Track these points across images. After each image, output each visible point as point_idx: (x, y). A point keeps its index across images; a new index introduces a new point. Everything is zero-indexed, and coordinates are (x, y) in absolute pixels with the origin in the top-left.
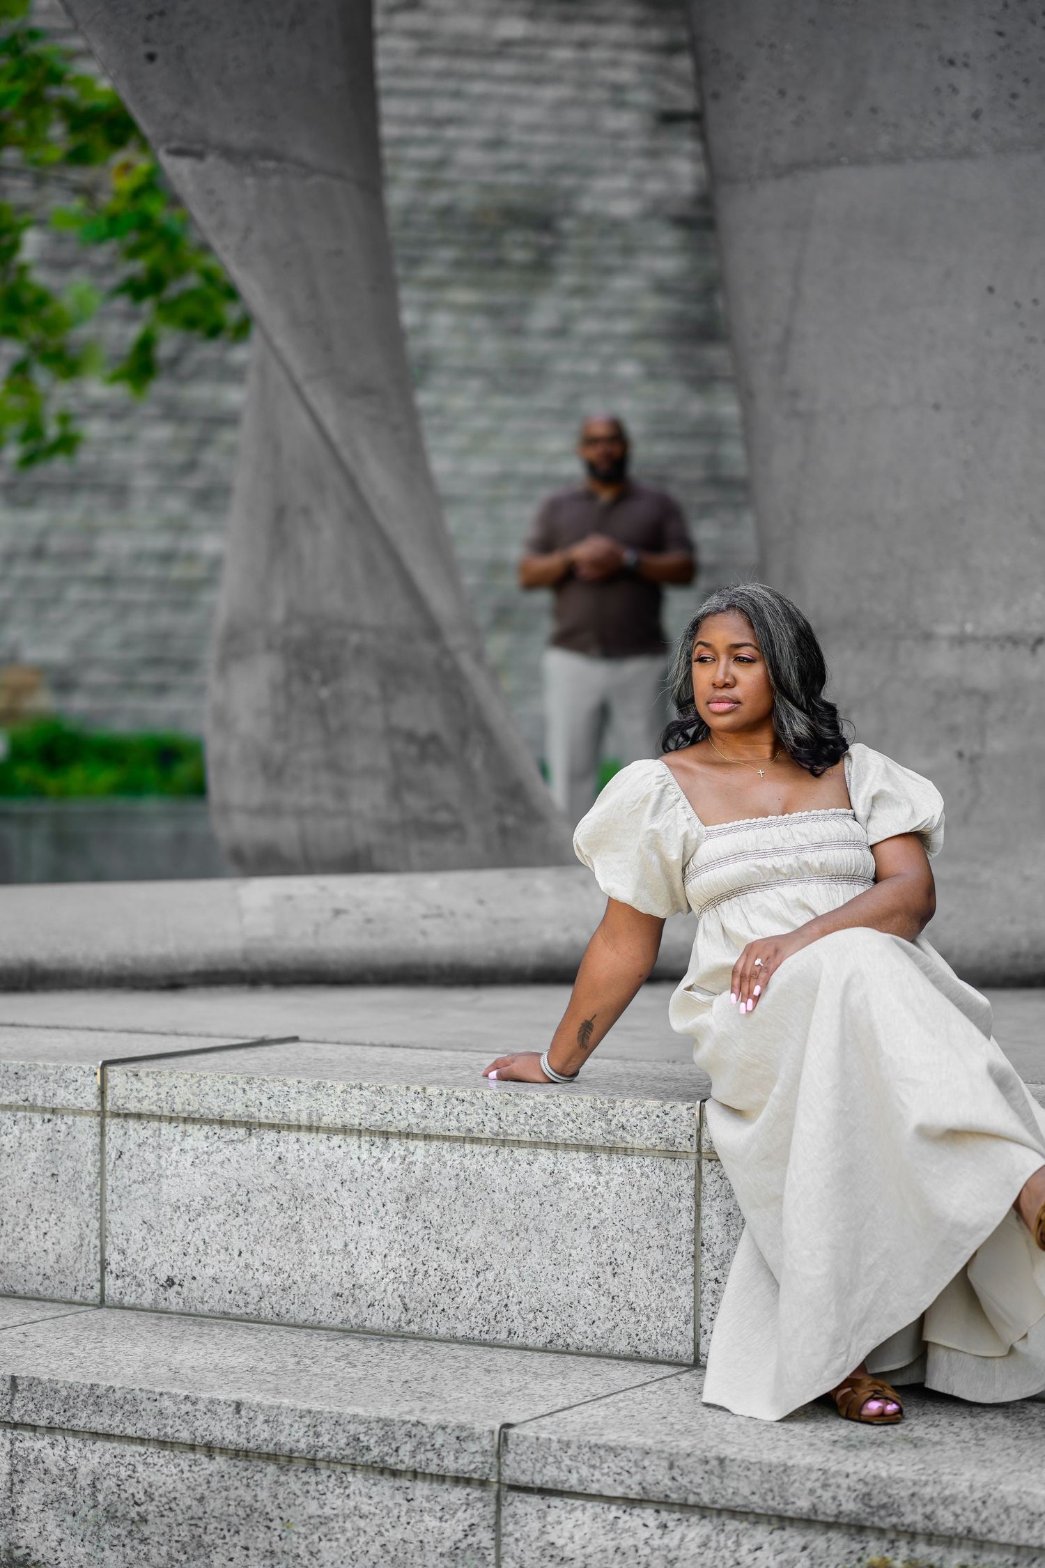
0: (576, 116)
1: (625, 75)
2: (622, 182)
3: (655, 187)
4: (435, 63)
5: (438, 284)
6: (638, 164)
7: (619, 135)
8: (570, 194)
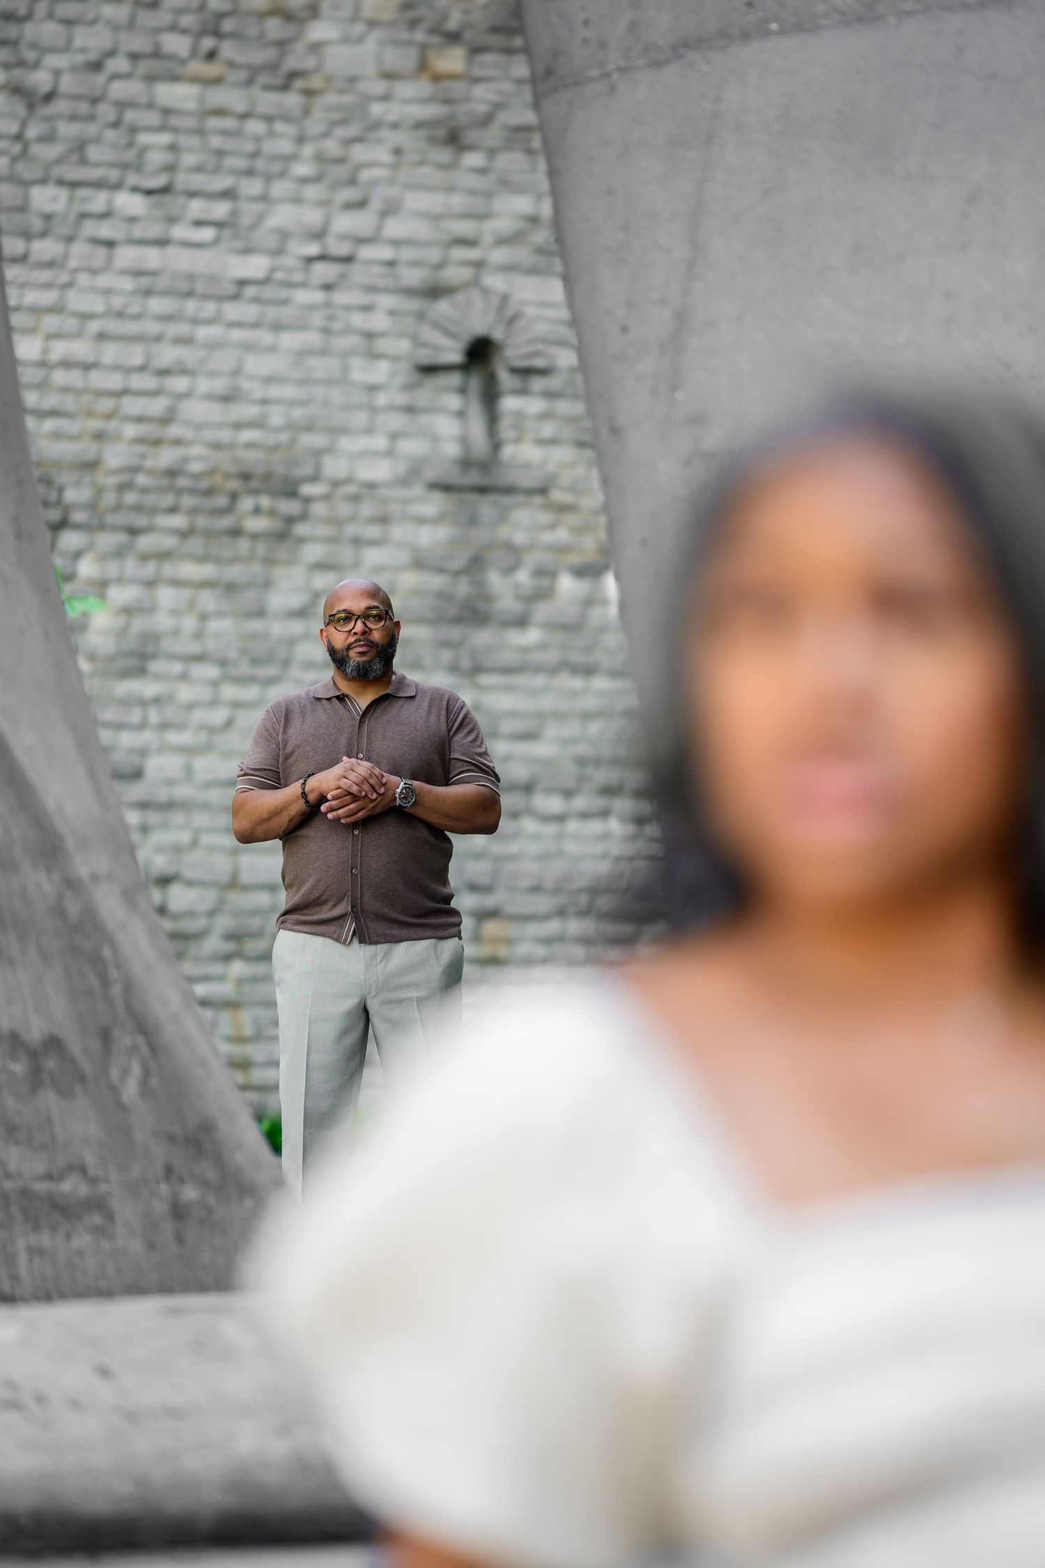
0: (320, 367)
1: (379, 321)
2: (380, 442)
3: (412, 447)
4: (157, 305)
5: (164, 556)
6: (396, 421)
7: (373, 388)
8: (318, 454)
